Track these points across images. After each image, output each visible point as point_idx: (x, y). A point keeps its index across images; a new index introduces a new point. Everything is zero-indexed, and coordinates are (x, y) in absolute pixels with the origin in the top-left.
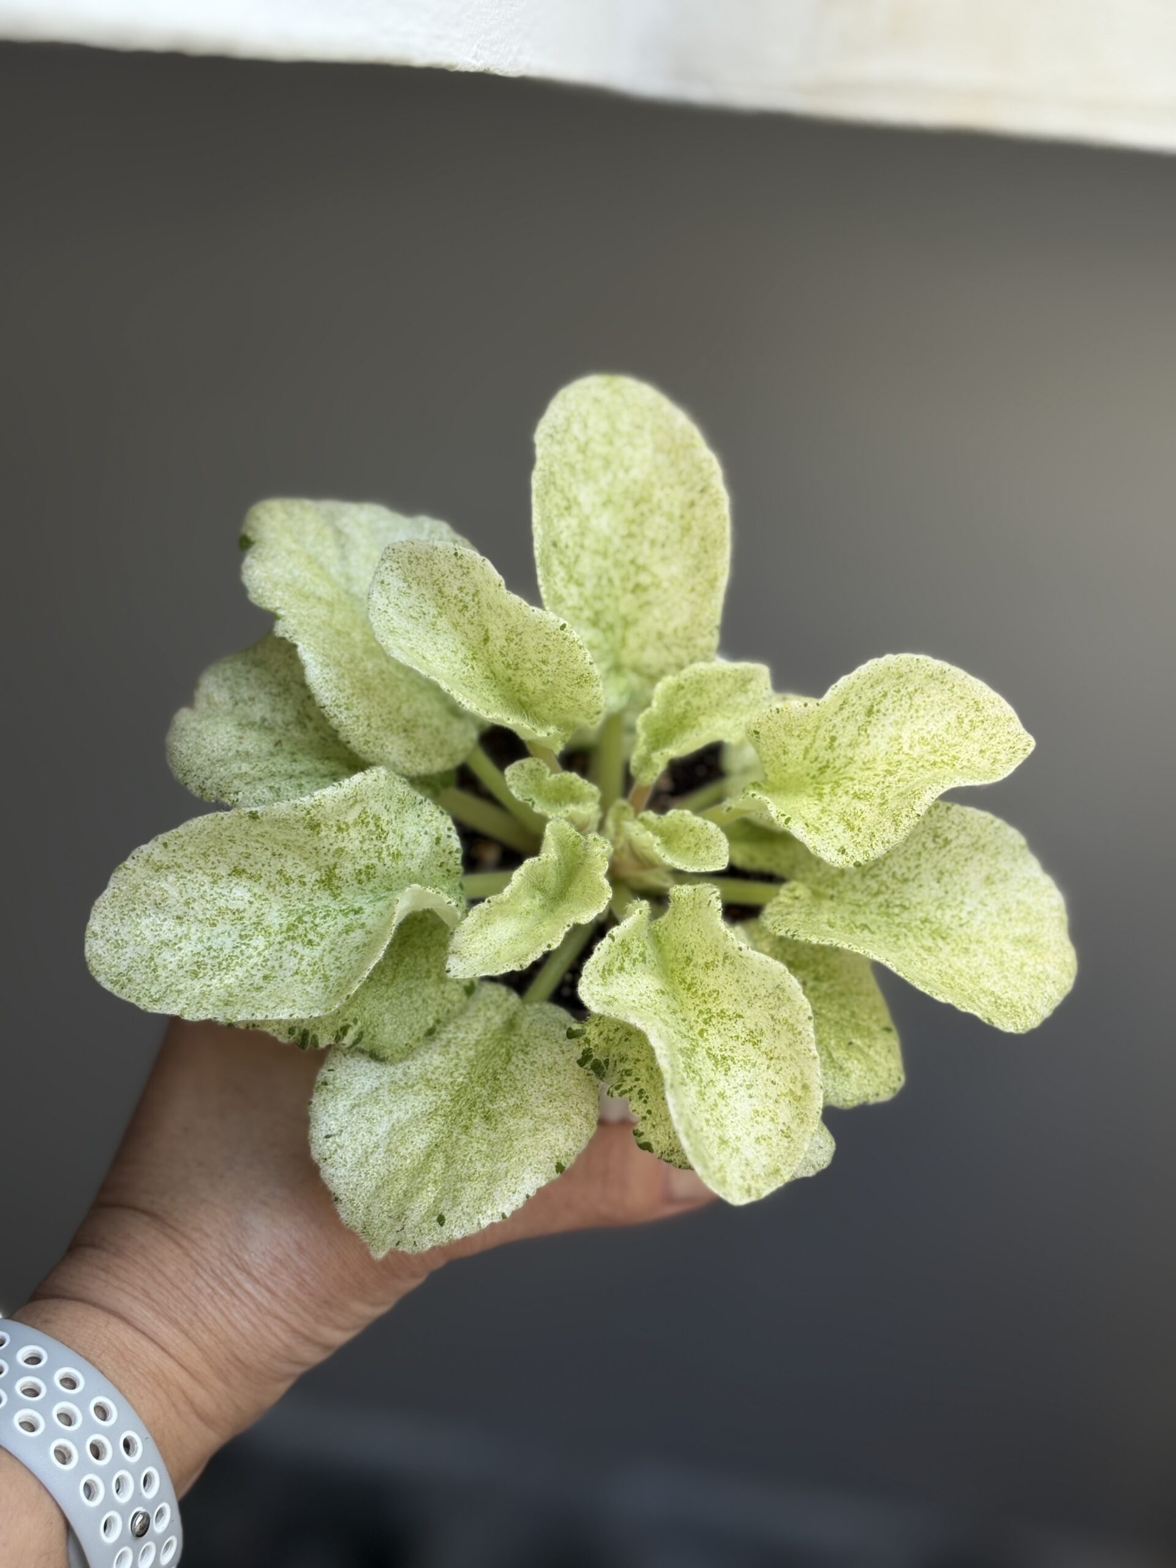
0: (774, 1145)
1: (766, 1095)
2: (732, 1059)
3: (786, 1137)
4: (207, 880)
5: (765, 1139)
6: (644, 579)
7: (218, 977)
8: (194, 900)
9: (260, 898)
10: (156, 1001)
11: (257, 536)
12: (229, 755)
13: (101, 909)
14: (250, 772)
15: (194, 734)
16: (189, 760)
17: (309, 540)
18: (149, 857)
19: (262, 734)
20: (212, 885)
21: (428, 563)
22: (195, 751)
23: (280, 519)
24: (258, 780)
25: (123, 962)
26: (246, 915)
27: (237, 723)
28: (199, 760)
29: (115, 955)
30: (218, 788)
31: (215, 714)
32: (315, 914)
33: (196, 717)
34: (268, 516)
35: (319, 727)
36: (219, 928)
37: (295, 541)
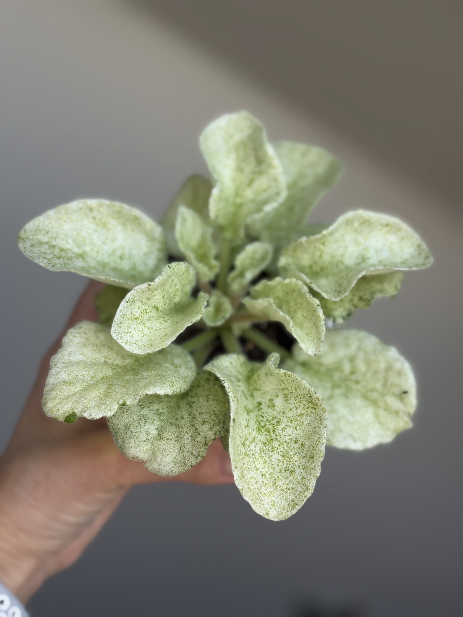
6: (118, 253)
9: (254, 440)
10: (308, 488)
11: (70, 410)
12: (178, 445)
13: (257, 507)
14: (190, 434)
15: (164, 459)
16: (178, 464)
17: (73, 389)
18: (239, 477)
19: (165, 430)
20: (249, 457)
21: (125, 318)
22: (173, 461)
23: (60, 400)
24: (197, 430)
25: (282, 504)
26: (262, 447)
27: (159, 441)
28: (179, 458)
29: (279, 506)
30: (200, 448)
31: (153, 450)
32: (260, 421)
33: (153, 459)
34: (57, 406)
35: (163, 407)
36: (268, 460)
37: (74, 395)
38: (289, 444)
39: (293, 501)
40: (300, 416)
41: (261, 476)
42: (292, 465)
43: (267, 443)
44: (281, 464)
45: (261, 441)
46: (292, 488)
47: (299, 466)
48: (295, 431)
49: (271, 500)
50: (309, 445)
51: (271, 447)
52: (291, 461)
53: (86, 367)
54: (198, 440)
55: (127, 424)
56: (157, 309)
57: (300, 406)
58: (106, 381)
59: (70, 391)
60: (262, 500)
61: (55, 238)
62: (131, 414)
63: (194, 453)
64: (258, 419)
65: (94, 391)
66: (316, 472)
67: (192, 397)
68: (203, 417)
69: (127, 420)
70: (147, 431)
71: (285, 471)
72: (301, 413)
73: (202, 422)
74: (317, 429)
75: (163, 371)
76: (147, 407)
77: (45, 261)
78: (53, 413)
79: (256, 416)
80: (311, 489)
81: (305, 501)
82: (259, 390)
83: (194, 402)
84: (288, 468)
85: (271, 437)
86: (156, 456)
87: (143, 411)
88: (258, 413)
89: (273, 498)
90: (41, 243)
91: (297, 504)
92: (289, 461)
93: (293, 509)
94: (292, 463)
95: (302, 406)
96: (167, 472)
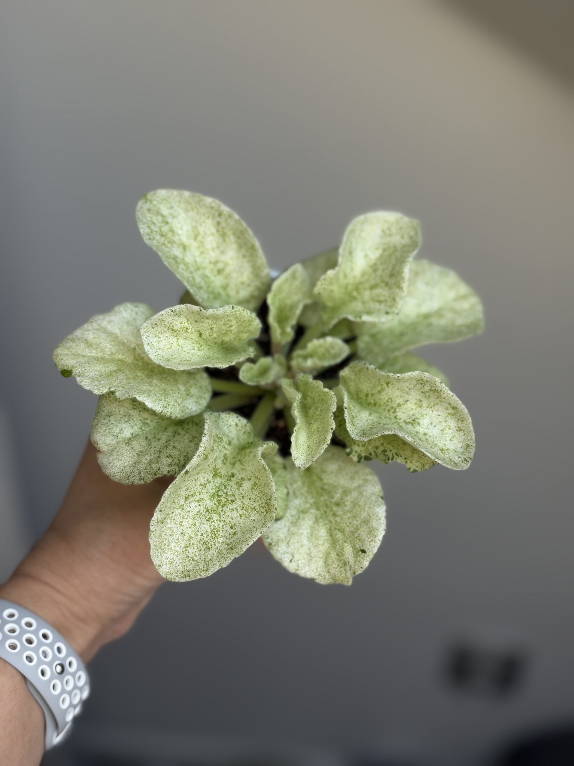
0: (458, 437)
1: (440, 422)
2: (418, 419)
3: (460, 431)
4: (179, 510)
5: (453, 438)
6: (220, 266)
7: (216, 542)
8: (182, 522)
9: (200, 501)
10: (207, 570)
11: (70, 366)
12: (136, 458)
13: (154, 555)
14: (152, 457)
15: (116, 461)
16: (124, 473)
17: (87, 352)
18: (158, 520)
19: (137, 440)
20: (183, 511)
21: (162, 323)
22: (122, 468)
23: (69, 353)
24: (159, 458)
25: (179, 567)
26: (201, 511)
27: (125, 444)
28: (128, 470)
29: (174, 567)
30: (149, 474)
31: (114, 447)
32: (221, 489)
33: (108, 455)
34: (64, 355)
35: (152, 420)
36: (198, 525)
37: (84, 356)
38: (226, 524)
39: (188, 571)
40: (253, 509)
41: (180, 533)
42: (212, 543)
43: (210, 511)
44: (205, 536)
45: (206, 506)
46: (197, 561)
47: (217, 548)
48: (239, 518)
49: (171, 558)
50: (239, 537)
51: (209, 516)
52: (214, 539)
53: (114, 341)
54: (152, 466)
55: (111, 412)
56: (201, 335)
57: (258, 501)
58: (120, 364)
59: (84, 352)
60: (165, 552)
61: (174, 217)
62: (120, 406)
63: (142, 474)
64: (221, 487)
65: (102, 366)
66: (224, 563)
67: (183, 429)
68: (173, 451)
69: (114, 409)
70: (122, 429)
71: (203, 543)
72: (255, 507)
73: (168, 455)
74: (255, 529)
75: (172, 390)
76: (139, 410)
77: (147, 230)
78: (56, 359)
79: (221, 483)
80: (209, 572)
81: (197, 578)
82: (242, 464)
83: (179, 434)
84: (207, 543)
85: (218, 509)
86: (112, 455)
87: (133, 411)
88: (225, 482)
89: (175, 557)
90: (158, 213)
91: (189, 576)
92: (213, 538)
93: (183, 578)
94: (214, 541)
95: (260, 503)
96: (110, 473)
